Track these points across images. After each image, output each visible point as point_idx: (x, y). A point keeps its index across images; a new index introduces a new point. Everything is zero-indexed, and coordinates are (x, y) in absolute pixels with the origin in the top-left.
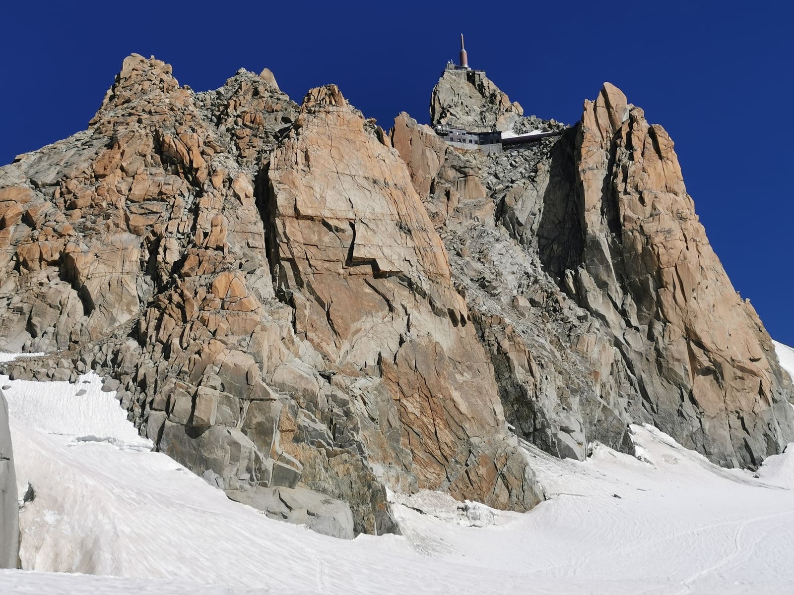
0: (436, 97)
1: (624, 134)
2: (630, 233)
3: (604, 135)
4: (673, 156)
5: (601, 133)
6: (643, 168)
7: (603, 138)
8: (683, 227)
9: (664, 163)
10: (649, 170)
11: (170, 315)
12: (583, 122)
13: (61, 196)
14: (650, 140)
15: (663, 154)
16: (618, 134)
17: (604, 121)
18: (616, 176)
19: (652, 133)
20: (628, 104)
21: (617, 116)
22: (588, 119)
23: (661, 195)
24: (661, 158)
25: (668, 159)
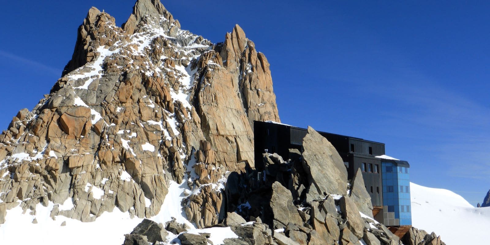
0: (138, 10)
1: (247, 55)
2: (253, 112)
3: (236, 54)
4: (269, 71)
5: (235, 53)
6: (257, 77)
7: (236, 55)
8: (275, 111)
9: (266, 75)
10: (260, 78)
11: (209, 210)
12: (227, 45)
13: (106, 114)
14: (259, 61)
15: (265, 70)
16: (244, 54)
17: (236, 46)
18: (245, 79)
19: (259, 57)
20: (246, 38)
21: (242, 45)
22: (229, 44)
23: (265, 92)
24: (264, 71)
25: (267, 73)
